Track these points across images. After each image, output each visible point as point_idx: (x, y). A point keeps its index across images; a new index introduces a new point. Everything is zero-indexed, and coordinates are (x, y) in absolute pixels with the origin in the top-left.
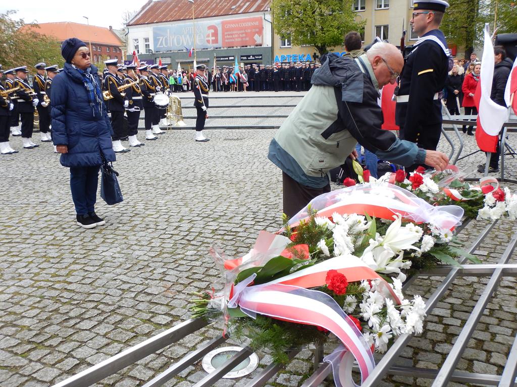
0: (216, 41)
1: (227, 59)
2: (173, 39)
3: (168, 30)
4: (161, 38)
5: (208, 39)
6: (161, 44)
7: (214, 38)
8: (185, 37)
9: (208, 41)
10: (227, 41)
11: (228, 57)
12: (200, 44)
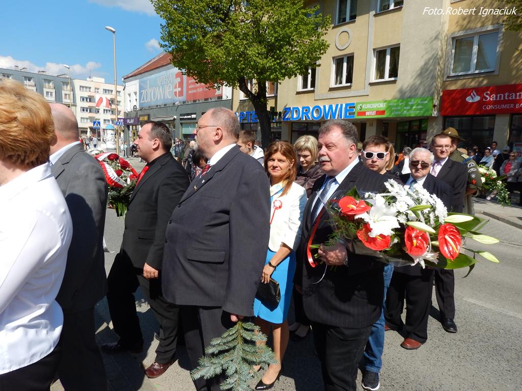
0: (181, 93)
1: (190, 117)
2: (151, 92)
3: (148, 81)
4: (144, 91)
5: (175, 90)
6: (143, 100)
7: (180, 89)
8: (159, 90)
9: (175, 93)
10: (190, 92)
11: (191, 114)
12: (170, 98)
